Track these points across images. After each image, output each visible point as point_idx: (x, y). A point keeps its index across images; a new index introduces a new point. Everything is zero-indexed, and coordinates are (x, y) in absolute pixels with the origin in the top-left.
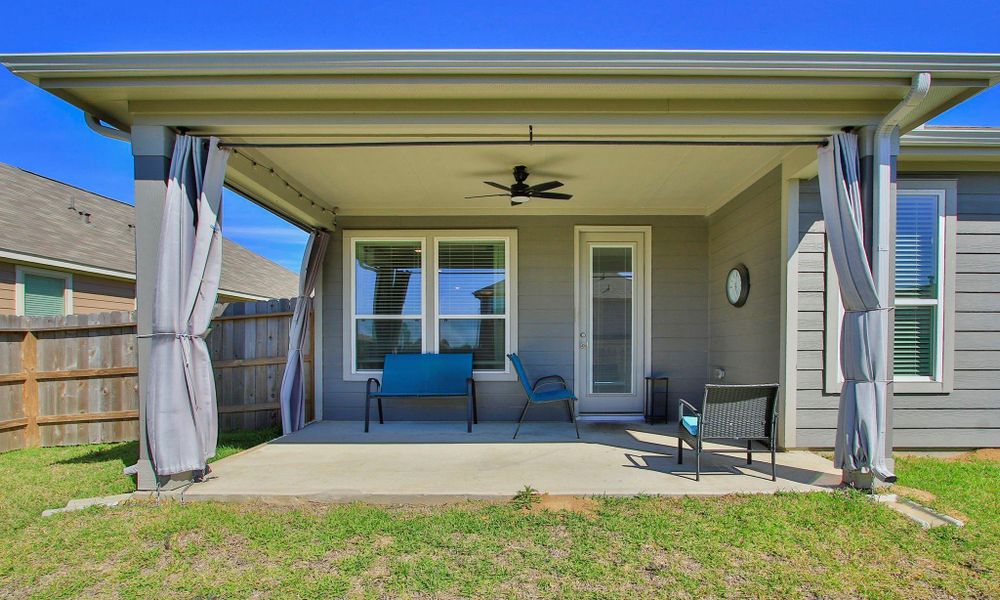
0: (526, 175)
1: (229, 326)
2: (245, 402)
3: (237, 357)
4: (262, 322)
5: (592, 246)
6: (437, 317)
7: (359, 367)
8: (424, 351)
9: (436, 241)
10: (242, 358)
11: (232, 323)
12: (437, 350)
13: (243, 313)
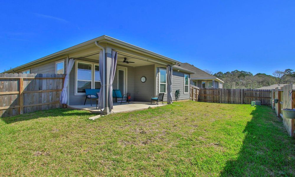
0: (126, 59)
1: (38, 81)
2: (43, 102)
3: (40, 89)
4: (48, 80)
5: (119, 70)
6: (95, 81)
7: (78, 92)
8: (92, 88)
9: (95, 65)
10: (42, 90)
11: (38, 80)
12: (94, 89)
13: (42, 77)
